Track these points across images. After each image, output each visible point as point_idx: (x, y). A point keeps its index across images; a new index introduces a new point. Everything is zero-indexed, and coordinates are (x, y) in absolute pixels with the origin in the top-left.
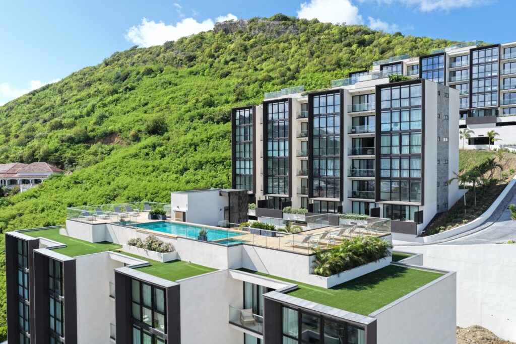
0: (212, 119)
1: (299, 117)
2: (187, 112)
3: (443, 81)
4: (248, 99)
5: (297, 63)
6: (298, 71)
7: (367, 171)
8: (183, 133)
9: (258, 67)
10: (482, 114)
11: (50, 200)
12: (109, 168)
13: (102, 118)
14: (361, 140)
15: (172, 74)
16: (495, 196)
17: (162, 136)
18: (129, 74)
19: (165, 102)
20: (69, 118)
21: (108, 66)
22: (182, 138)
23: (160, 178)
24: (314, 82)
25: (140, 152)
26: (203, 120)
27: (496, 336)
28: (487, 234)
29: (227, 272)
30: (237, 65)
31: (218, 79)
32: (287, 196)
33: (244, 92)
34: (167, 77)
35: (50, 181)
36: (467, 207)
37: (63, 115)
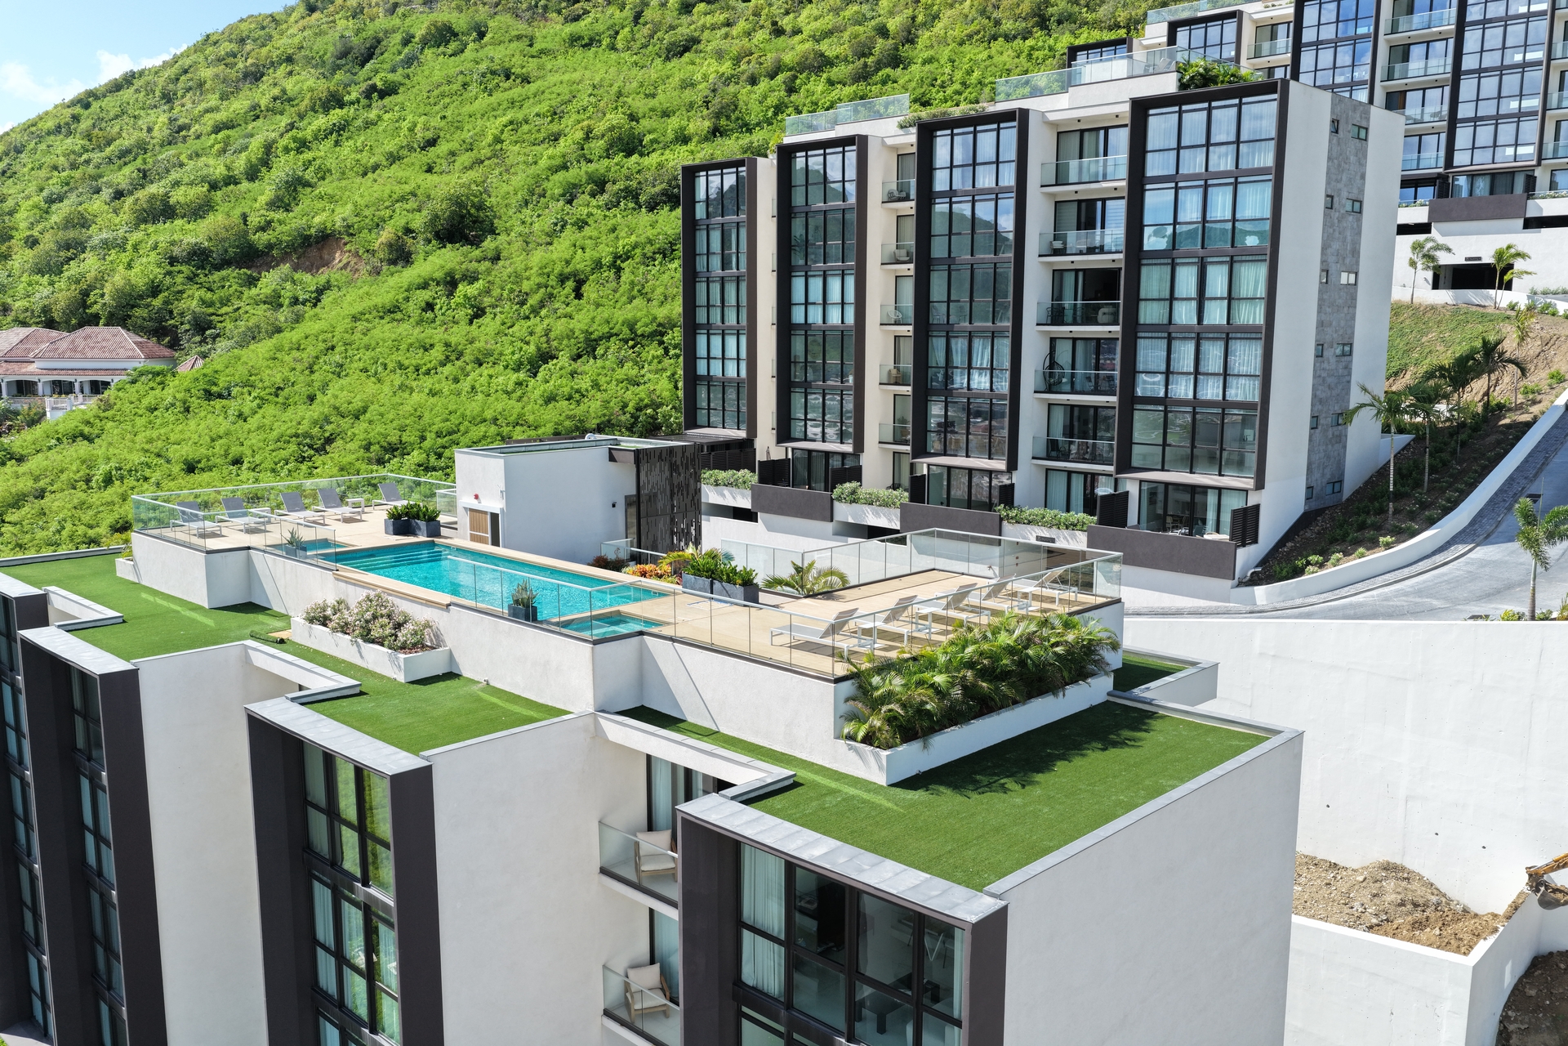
0: (632, 194)
1: (891, 199)
2: (555, 170)
3: (1367, 77)
4: (750, 131)
5: (909, 12)
6: (910, 39)
7: (1097, 376)
8: (545, 239)
9: (786, 22)
10: (1482, 185)
11: (130, 451)
12: (311, 351)
13: (295, 186)
14: (1081, 275)
15: (515, 45)
16: (1488, 459)
17: (478, 246)
18: (379, 42)
19: (490, 138)
20: (191, 184)
21: (316, 15)
22: (538, 257)
23: (465, 385)
24: (958, 75)
25: (407, 299)
26: (606, 196)
27: (1444, 895)
28: (1448, 582)
29: (590, 720)
30: (720, 17)
31: (658, 61)
32: (848, 448)
33: (736, 107)
34: (498, 54)
35: (132, 389)
36: (1398, 496)
37: (174, 175)
